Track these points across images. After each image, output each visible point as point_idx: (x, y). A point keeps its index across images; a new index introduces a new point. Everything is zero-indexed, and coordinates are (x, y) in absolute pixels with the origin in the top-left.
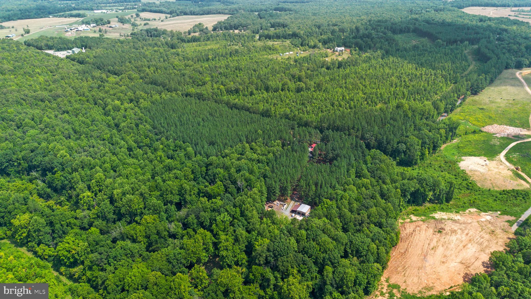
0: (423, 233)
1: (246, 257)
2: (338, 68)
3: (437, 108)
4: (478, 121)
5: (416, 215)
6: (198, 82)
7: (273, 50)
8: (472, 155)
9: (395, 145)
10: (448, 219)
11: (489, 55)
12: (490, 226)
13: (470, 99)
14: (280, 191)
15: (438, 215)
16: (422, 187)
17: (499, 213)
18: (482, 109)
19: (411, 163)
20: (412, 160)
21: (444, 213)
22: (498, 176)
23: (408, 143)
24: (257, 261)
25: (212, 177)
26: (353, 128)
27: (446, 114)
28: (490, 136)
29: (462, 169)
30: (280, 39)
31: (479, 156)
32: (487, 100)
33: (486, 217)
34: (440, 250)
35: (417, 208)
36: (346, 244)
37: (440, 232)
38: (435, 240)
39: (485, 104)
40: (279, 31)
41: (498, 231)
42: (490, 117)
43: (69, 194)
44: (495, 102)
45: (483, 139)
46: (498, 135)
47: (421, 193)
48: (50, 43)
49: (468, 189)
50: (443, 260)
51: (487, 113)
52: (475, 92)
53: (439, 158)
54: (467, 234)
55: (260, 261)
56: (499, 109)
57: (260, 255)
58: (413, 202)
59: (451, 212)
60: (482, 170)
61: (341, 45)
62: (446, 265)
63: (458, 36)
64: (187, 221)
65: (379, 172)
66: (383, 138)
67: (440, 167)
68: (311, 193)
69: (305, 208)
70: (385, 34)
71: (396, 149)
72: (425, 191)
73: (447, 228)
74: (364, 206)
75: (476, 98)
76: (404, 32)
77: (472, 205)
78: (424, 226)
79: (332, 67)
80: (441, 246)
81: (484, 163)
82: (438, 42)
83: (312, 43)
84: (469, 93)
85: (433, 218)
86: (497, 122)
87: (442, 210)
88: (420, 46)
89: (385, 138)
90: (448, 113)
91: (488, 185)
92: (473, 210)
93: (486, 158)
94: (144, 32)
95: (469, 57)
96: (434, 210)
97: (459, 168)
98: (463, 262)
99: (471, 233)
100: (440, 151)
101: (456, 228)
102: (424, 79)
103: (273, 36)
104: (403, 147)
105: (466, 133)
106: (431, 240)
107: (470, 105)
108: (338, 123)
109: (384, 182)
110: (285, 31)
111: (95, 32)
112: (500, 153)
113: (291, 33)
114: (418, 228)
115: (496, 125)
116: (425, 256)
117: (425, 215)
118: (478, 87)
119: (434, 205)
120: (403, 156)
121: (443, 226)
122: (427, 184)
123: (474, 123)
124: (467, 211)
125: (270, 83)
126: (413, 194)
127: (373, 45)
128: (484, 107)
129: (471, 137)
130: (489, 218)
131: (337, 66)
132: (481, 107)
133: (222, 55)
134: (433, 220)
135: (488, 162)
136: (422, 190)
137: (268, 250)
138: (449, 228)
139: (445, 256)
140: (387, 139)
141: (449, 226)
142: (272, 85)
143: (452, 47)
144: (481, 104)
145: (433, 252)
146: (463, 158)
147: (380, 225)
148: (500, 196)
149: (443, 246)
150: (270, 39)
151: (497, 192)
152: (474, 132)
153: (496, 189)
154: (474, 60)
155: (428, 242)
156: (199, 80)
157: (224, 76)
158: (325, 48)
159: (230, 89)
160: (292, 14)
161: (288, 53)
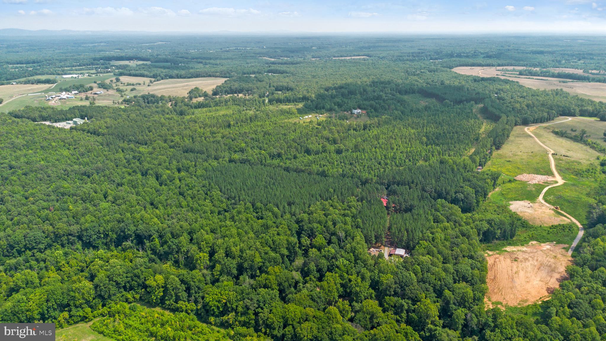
0: (503, 262)
1: (373, 291)
2: (364, 129)
3: (474, 161)
4: (510, 172)
5: (490, 250)
6: (234, 148)
7: (291, 114)
8: (517, 200)
9: (454, 195)
10: (518, 251)
11: (497, 113)
12: (551, 253)
13: (495, 153)
14: (376, 239)
15: (509, 249)
16: (492, 227)
17: (555, 242)
18: (509, 161)
19: (470, 210)
20: (471, 207)
21: (513, 247)
22: (544, 215)
23: (465, 193)
24: (388, 292)
25: (310, 232)
26: (413, 182)
27: (480, 167)
28: (524, 184)
29: (513, 211)
30: (290, 102)
31: (522, 200)
32: (510, 154)
33: (546, 246)
34: (522, 273)
35: (490, 245)
36: (453, 273)
37: (515, 260)
38: (515, 267)
39: (510, 157)
40: (288, 94)
41: (559, 256)
42: (518, 168)
43: (175, 258)
44: (518, 155)
45: (519, 186)
46: (530, 182)
47: (492, 232)
48: (44, 114)
49: (524, 227)
50: (527, 280)
51: (515, 165)
52: (498, 148)
53: (491, 204)
54: (537, 260)
55: (390, 292)
56: (523, 161)
57: (390, 287)
58: (485, 240)
59: (518, 245)
60: (530, 211)
61: (356, 107)
62: (530, 283)
63: (462, 97)
64: (308, 269)
65: (453, 217)
66: (442, 190)
67: (495, 211)
68: (405, 238)
69: (401, 252)
70: (393, 95)
71: (455, 198)
72: (494, 229)
73: (521, 258)
74: (454, 243)
75: (500, 152)
76: (409, 93)
77: (532, 238)
78: (502, 258)
79: (358, 129)
80: (521, 271)
81: (529, 206)
82: (446, 102)
83: (328, 106)
84: (494, 148)
85: (506, 251)
86: (526, 172)
87: (510, 244)
88: (432, 106)
89: (444, 190)
90: (482, 166)
91: (538, 223)
92: (534, 242)
93: (529, 202)
94: (140, 99)
95: (479, 116)
96: (504, 245)
97: (511, 211)
98: (542, 280)
99: (539, 259)
100: (488, 198)
101: (527, 257)
102: (449, 137)
103: (284, 100)
104: (461, 196)
105: (504, 183)
106: (512, 267)
107: (497, 158)
108: (398, 178)
109: (460, 225)
110: (295, 94)
111: (81, 100)
112: (538, 196)
113: (301, 96)
114: (497, 260)
115: (525, 174)
116: (513, 279)
117: (498, 250)
118: (500, 143)
119: (502, 242)
120: (461, 204)
121: (516, 256)
122: (495, 224)
123: (506, 173)
124: (530, 244)
125: (310, 146)
126: (485, 233)
127: (387, 107)
128: (511, 160)
129: (509, 185)
130: (548, 247)
131: (363, 127)
132: (508, 160)
133: (242, 121)
134: (506, 253)
135: (531, 204)
136: (492, 229)
137: (396, 283)
138: (521, 257)
139: (527, 277)
140: (445, 190)
141: (521, 256)
142: (313, 148)
143: (459, 107)
144: (506, 158)
145: (517, 275)
146: (510, 202)
147: (471, 257)
148: (551, 230)
149: (522, 270)
150: (281, 103)
151: (547, 227)
152: (510, 181)
153: (545, 225)
154: (485, 119)
155: (510, 269)
156: (234, 147)
157: (256, 141)
158: (342, 111)
159: (272, 154)
160: (290, 76)
161: (307, 117)
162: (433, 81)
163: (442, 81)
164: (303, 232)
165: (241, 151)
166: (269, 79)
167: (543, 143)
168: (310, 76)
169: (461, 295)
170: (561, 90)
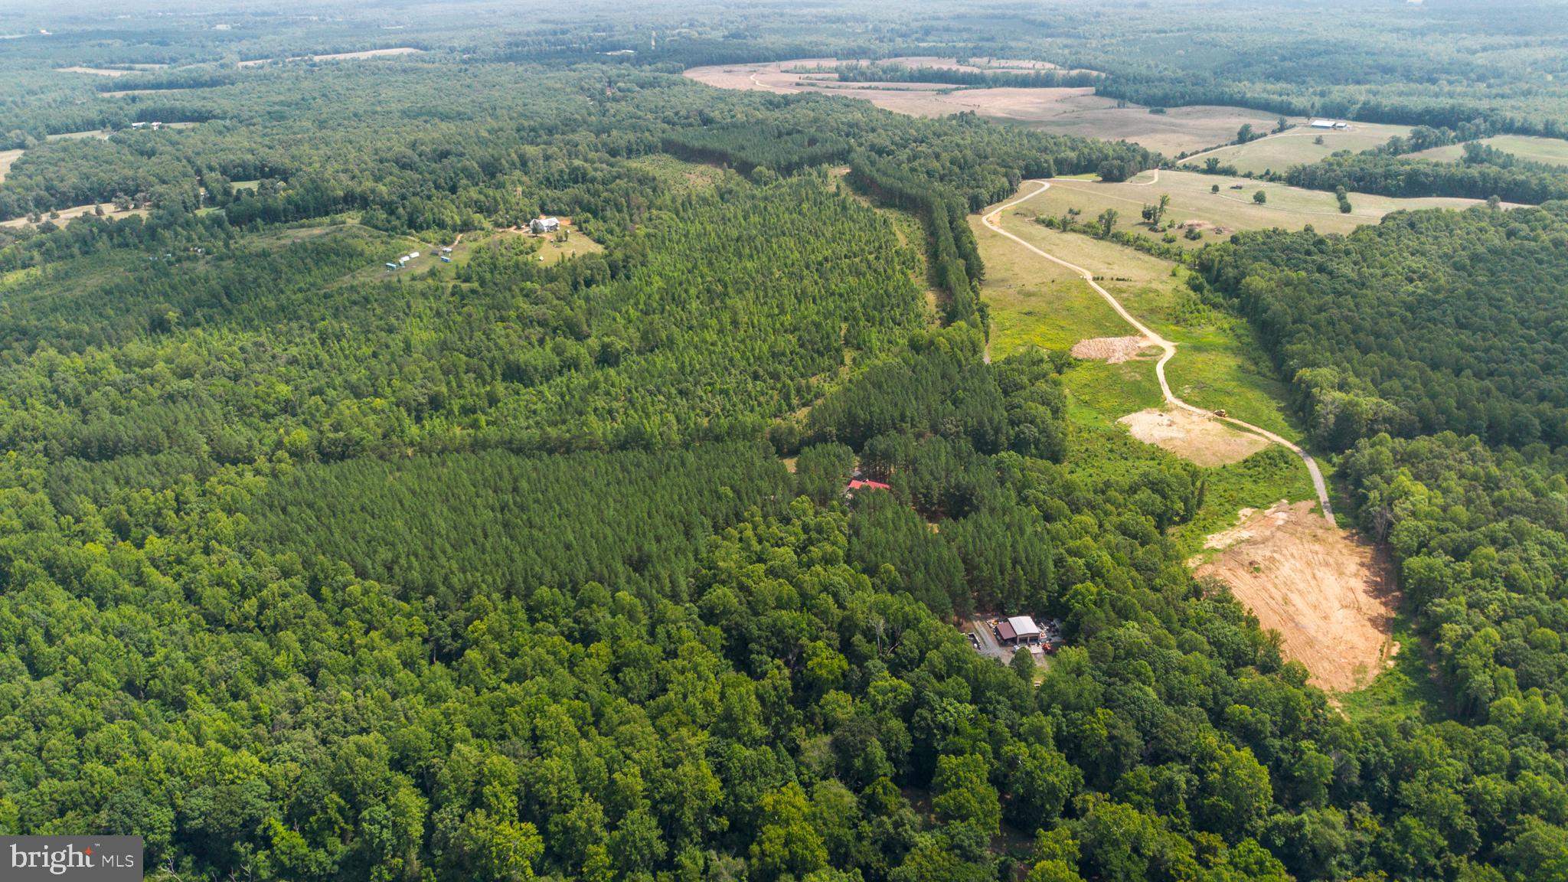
4: (1051, 341)
7: (345, 254)
8: (1129, 412)
9: (1011, 432)
12: (1300, 528)
15: (1214, 542)
16: (1166, 498)
17: (1285, 501)
18: (1029, 313)
21: (1219, 535)
22: (1211, 438)
23: (1037, 420)
28: (1103, 366)
31: (1140, 409)
32: (1015, 294)
33: (1278, 516)
34: (1297, 600)
37: (1256, 570)
38: (1270, 587)
39: (1022, 302)
41: (1320, 533)
42: (1060, 327)
44: (1032, 294)
45: (1100, 375)
46: (1113, 360)
50: (1319, 613)
51: (1049, 321)
52: (980, 281)
53: (1085, 435)
57: (1128, 745)
59: (1223, 528)
60: (1177, 434)
62: (1333, 619)
66: (981, 424)
67: (1111, 451)
69: (1026, 625)
71: (1017, 438)
72: (1172, 503)
73: (1258, 559)
74: (1148, 569)
75: (987, 291)
77: (1235, 502)
78: (1224, 571)
80: (1289, 593)
81: (1165, 420)
82: (760, 172)
84: (977, 284)
86: (1081, 335)
87: (1206, 530)
89: (987, 422)
91: (1212, 461)
92: (1247, 512)
93: (1157, 411)
96: (1198, 536)
97: (1142, 443)
101: (1268, 554)
104: (1031, 431)
106: (1265, 589)
107: (995, 309)
109: (1106, 513)
112: (1162, 392)
115: (1086, 341)
116: (1293, 620)
120: (1033, 451)
123: (1048, 346)
124: (1242, 517)
128: (1028, 308)
129: (1076, 376)
130: (1283, 515)
132: (1022, 309)
134: (1220, 555)
135: (1166, 416)
136: (1169, 504)
139: (1315, 607)
140: (991, 423)
143: (793, 181)
144: (1014, 305)
145: (1292, 608)
146: (1122, 421)
148: (1253, 472)
149: (1291, 591)
151: (1238, 467)
153: (1231, 462)
155: (1267, 595)
157: (311, 368)
158: (497, 225)
159: (414, 404)
160: (235, 128)
161: (406, 259)
162: (677, 114)
163: (701, 113)
164: (754, 646)
165: (284, 411)
166: (173, 144)
167: (1049, 252)
168: (308, 124)
169: (1280, 708)
170: (972, 112)
